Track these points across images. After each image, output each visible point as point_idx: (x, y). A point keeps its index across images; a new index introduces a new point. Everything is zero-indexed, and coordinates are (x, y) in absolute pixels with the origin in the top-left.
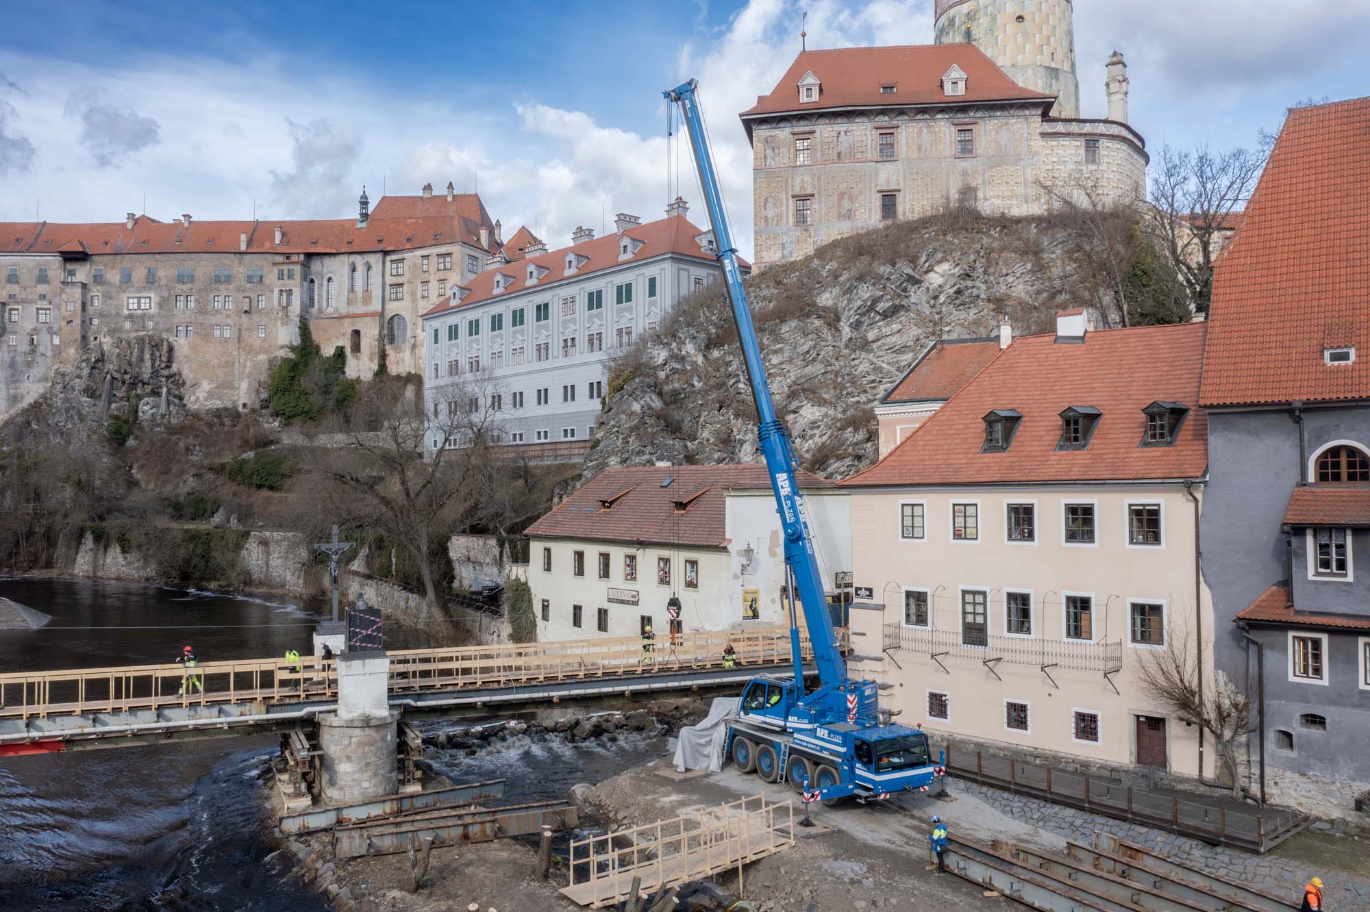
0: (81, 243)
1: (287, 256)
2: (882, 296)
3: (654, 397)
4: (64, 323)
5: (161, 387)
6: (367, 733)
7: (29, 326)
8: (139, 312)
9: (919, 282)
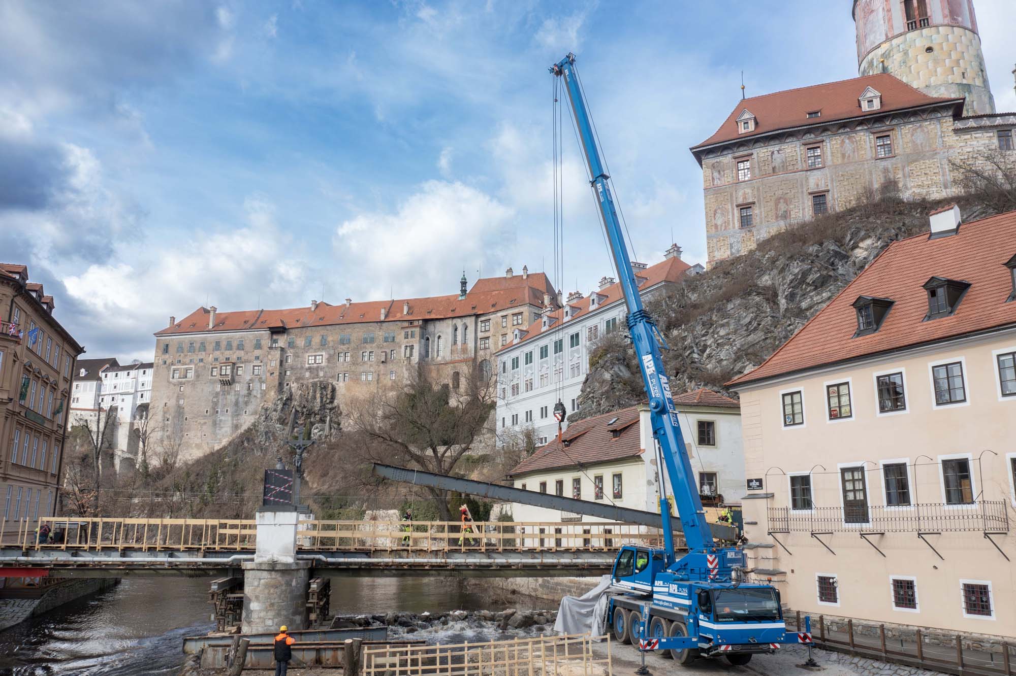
0: (282, 322)
1: (411, 322)
2: (811, 269)
3: (622, 368)
4: (268, 374)
5: (326, 417)
6: (274, 576)
7: (248, 378)
8: (315, 365)
9: (848, 257)
